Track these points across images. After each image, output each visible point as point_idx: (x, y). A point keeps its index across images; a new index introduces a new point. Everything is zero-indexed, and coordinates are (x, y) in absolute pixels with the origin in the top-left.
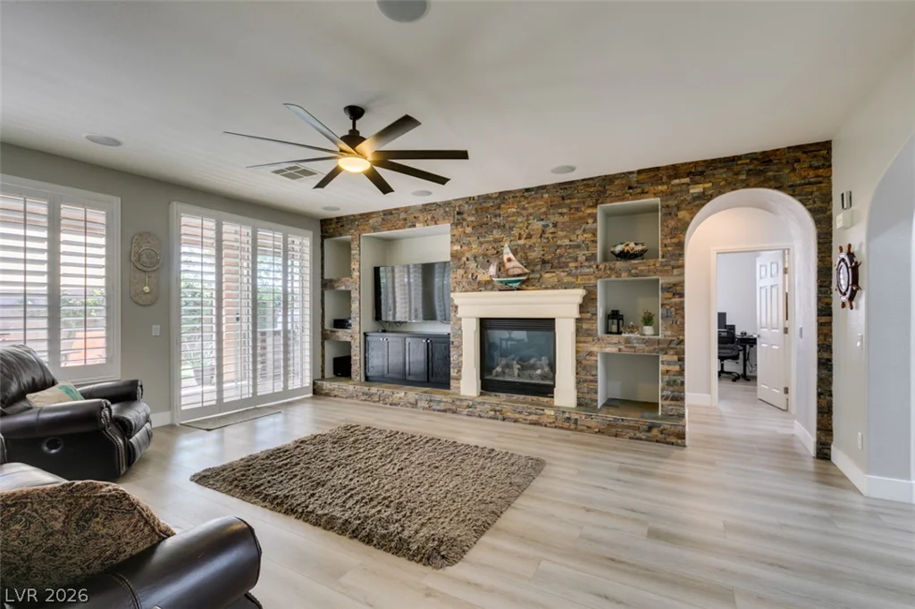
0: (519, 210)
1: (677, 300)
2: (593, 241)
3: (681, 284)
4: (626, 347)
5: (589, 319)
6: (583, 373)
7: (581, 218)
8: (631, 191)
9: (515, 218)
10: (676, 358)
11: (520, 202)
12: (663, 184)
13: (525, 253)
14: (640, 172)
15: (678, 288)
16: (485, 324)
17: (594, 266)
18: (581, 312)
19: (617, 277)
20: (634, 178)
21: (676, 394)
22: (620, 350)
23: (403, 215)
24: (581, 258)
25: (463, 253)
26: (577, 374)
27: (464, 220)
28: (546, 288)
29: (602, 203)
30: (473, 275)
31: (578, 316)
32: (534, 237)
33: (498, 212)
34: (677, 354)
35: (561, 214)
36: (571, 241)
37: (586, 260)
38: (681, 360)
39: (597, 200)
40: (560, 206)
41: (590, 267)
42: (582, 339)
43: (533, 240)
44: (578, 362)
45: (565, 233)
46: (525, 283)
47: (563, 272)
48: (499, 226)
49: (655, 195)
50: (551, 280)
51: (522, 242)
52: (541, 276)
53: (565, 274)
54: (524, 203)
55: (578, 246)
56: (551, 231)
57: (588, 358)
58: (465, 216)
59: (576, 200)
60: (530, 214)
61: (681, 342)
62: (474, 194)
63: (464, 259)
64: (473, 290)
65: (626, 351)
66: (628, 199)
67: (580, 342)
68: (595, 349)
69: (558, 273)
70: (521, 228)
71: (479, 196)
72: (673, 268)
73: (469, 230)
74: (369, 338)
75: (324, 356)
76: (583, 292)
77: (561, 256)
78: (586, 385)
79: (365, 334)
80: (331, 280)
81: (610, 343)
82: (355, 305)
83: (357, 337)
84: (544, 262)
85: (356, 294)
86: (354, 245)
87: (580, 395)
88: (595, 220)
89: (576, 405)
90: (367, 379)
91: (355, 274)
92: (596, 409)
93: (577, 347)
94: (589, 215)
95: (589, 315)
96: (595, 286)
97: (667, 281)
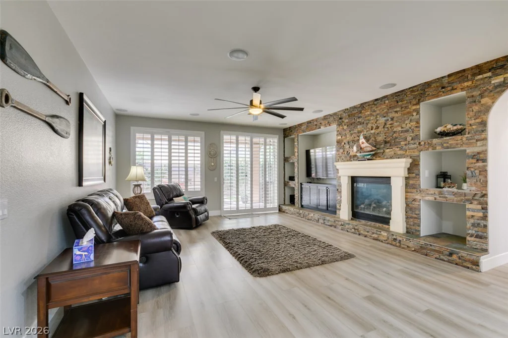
0: (371, 113)
1: (480, 164)
2: (416, 127)
3: (485, 152)
4: (440, 197)
5: (414, 178)
6: (410, 212)
7: (409, 113)
8: (443, 90)
9: (369, 118)
10: (479, 207)
11: (372, 108)
12: (468, 81)
13: (375, 138)
14: (449, 76)
15: (481, 155)
16: (354, 180)
17: (417, 143)
18: (409, 173)
19: (433, 149)
20: (446, 80)
21: (480, 233)
22: (435, 199)
23: (315, 123)
24: (409, 139)
25: (342, 141)
26: (406, 212)
27: (343, 122)
28: (387, 158)
29: (422, 101)
30: (347, 152)
31: (407, 176)
32: (380, 128)
33: (360, 115)
34: (480, 203)
35: (396, 112)
36: (402, 128)
37: (412, 139)
38: (485, 209)
39: (419, 100)
40: (395, 107)
41: (415, 143)
42: (409, 190)
43: (379, 130)
44: (407, 205)
45: (398, 123)
46: (375, 155)
47: (397, 148)
48: (360, 123)
49: (462, 89)
50: (390, 153)
51: (373, 132)
52: (384, 151)
53: (399, 149)
54: (374, 108)
55: (407, 131)
56: (390, 123)
57: (413, 202)
58: (343, 120)
59: (406, 102)
60: (378, 114)
61: (485, 195)
62: (348, 107)
63: (343, 143)
64: (348, 161)
65: (440, 200)
66: (441, 96)
67: (408, 192)
68: (418, 197)
69: (394, 149)
70: (372, 123)
71: (350, 108)
72: (477, 141)
73: (345, 127)
74: (303, 186)
75: (285, 194)
76: (410, 160)
77: (396, 138)
78: (412, 220)
79: (301, 184)
80: (287, 158)
81: (428, 194)
82: (296, 170)
83: (297, 185)
84: (386, 142)
85: (296, 164)
86: (296, 140)
87: (408, 226)
88: (418, 113)
89: (405, 232)
90: (302, 206)
91: (296, 154)
92: (418, 236)
93: (406, 195)
94: (414, 110)
95: (414, 175)
96: (419, 156)
97: (473, 150)
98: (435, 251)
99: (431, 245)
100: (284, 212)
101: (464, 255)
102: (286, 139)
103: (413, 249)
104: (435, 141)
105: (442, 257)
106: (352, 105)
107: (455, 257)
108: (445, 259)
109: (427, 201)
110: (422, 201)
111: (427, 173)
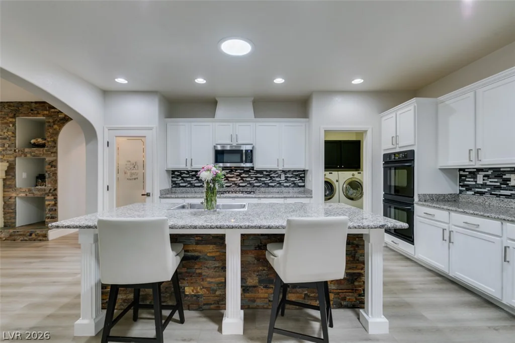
1: (53, 169)
2: (12, 136)
3: (56, 161)
4: (29, 193)
5: (10, 179)
6: (7, 208)
7: (6, 123)
8: (32, 112)
10: (53, 197)
12: (46, 110)
14: (36, 103)
15: (54, 163)
17: (13, 150)
18: (6, 175)
19: (24, 156)
20: (34, 105)
21: (53, 215)
22: (26, 195)
24: (7, 145)
26: (4, 209)
29: (18, 116)
31: (5, 177)
34: (53, 195)
37: (9, 146)
38: (56, 199)
39: (15, 114)
41: (11, 150)
42: (6, 190)
44: (5, 202)
49: (44, 115)
55: (5, 138)
57: (10, 200)
59: (4, 113)
61: (55, 190)
65: (31, 195)
66: (30, 116)
67: (5, 192)
68: (14, 195)
72: (52, 153)
76: (7, 164)
78: (8, 215)
81: (21, 192)
87: (6, 221)
88: (14, 125)
89: (3, 226)
92: (14, 227)
93: (4, 194)
94: (11, 122)
95: (10, 177)
96: (15, 161)
97: (48, 159)
98: (20, 235)
99: (18, 231)
101: (39, 232)
103: (4, 239)
104: (27, 150)
105: (26, 238)
107: (33, 236)
108: (27, 239)
109: (21, 198)
110: (17, 198)
111: (24, 175)
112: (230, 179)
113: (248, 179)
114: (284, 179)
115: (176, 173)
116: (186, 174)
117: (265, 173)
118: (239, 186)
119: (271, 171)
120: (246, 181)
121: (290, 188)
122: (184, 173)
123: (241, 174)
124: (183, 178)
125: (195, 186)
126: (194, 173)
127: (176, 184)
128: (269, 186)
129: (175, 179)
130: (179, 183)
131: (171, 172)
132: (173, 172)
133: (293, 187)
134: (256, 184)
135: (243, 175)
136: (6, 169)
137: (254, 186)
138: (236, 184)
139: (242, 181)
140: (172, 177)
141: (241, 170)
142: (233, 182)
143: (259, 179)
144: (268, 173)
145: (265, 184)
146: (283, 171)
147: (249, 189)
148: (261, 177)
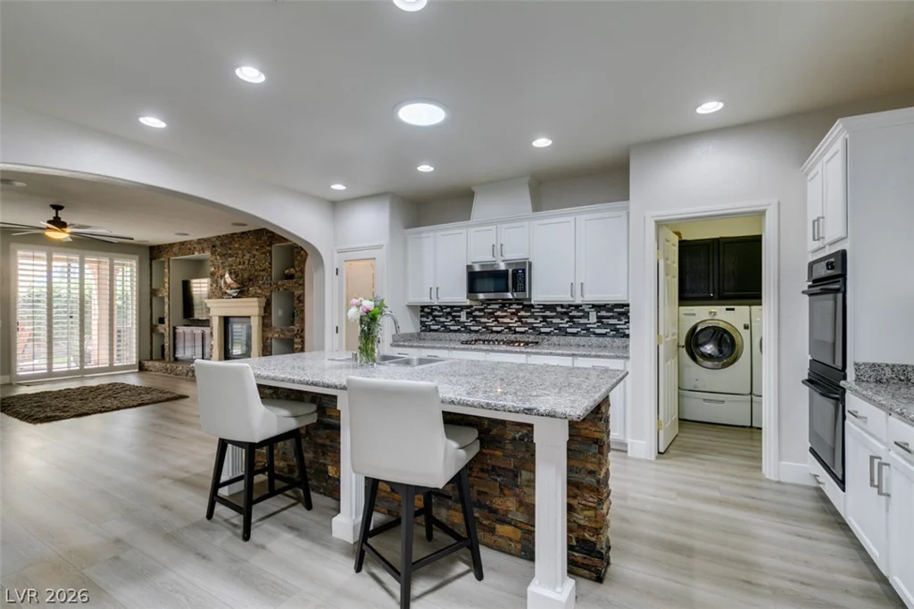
0: (239, 246)
1: (301, 305)
2: (269, 268)
3: (303, 294)
4: (281, 334)
5: (267, 317)
6: (265, 350)
7: (265, 252)
9: (238, 251)
10: (300, 340)
13: (242, 274)
15: (301, 298)
16: (226, 321)
17: (270, 283)
18: (265, 312)
19: (278, 290)
22: (279, 336)
23: (189, 246)
24: (265, 278)
25: (215, 273)
26: (263, 351)
27: (216, 250)
28: (250, 297)
29: (273, 244)
31: (263, 315)
33: (230, 246)
34: (300, 337)
35: (257, 250)
36: (260, 267)
37: (267, 279)
38: (303, 342)
39: (271, 242)
40: (256, 244)
41: (268, 284)
42: (265, 329)
44: (264, 344)
45: (258, 262)
46: (241, 293)
47: (257, 286)
48: (231, 256)
50: (252, 291)
51: (240, 267)
52: (248, 290)
53: (258, 288)
54: (241, 241)
55: (264, 270)
56: (253, 260)
57: (267, 341)
58: (216, 248)
59: (263, 241)
60: (244, 249)
61: (303, 330)
62: (220, 234)
64: (220, 298)
65: (282, 336)
66: (283, 242)
67: (264, 331)
68: (270, 335)
69: (255, 287)
71: (222, 236)
72: (300, 285)
73: (218, 257)
74: (177, 331)
75: (151, 344)
76: (266, 300)
77: (257, 276)
79: (175, 328)
80: (155, 290)
81: (276, 332)
82: (166, 307)
83: (167, 329)
84: (250, 280)
85: (166, 300)
86: (166, 265)
88: (270, 253)
90: (176, 359)
91: (167, 285)
93: (262, 334)
94: (268, 251)
95: (268, 314)
96: (271, 296)
97: (297, 293)
100: (146, 370)
102: (154, 262)
104: (280, 283)
106: (225, 233)
109: (276, 338)
110: (273, 340)
111: (280, 313)
112: (500, 320)
113: (530, 320)
114: (595, 320)
115: (426, 310)
116: (439, 311)
117: (559, 309)
118: (516, 332)
119: (570, 306)
120: (526, 323)
121: (608, 339)
122: (436, 309)
123: (518, 310)
124: (434, 317)
125: (451, 331)
126: (448, 310)
127: (426, 326)
128: (567, 334)
129: (424, 319)
130: (430, 325)
131: (420, 309)
132: (423, 308)
133: (614, 336)
134: (543, 330)
135: (522, 313)
136: (264, 305)
137: (541, 333)
138: (509, 328)
139: (519, 323)
140: (422, 316)
141: (518, 304)
142: (506, 326)
143: (549, 320)
144: (565, 310)
145: (560, 329)
146: (594, 306)
147: (532, 338)
148: (552, 317)
